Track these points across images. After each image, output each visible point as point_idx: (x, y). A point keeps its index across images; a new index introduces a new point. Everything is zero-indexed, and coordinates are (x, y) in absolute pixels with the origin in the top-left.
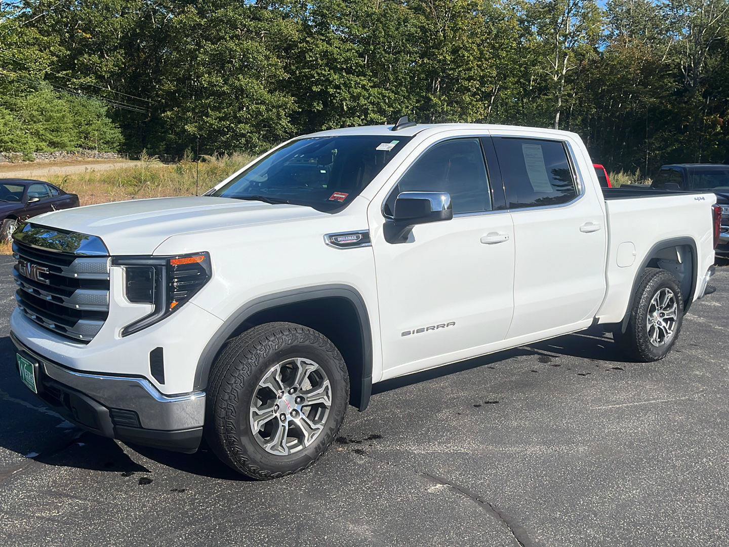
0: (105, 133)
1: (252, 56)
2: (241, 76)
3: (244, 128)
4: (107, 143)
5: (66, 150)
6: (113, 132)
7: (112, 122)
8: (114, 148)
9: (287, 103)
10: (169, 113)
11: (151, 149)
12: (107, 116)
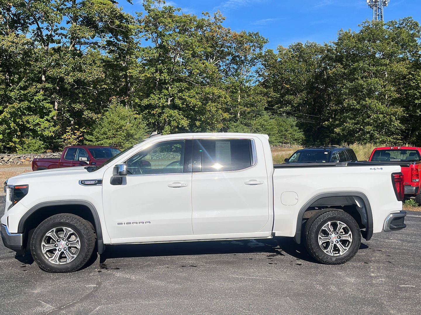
0: (294, 135)
1: (374, 87)
2: (367, 99)
3: (368, 128)
4: (296, 140)
5: (273, 145)
6: (299, 134)
7: (299, 129)
8: (299, 143)
9: (397, 112)
10: (326, 122)
11: (319, 142)
12: (296, 126)
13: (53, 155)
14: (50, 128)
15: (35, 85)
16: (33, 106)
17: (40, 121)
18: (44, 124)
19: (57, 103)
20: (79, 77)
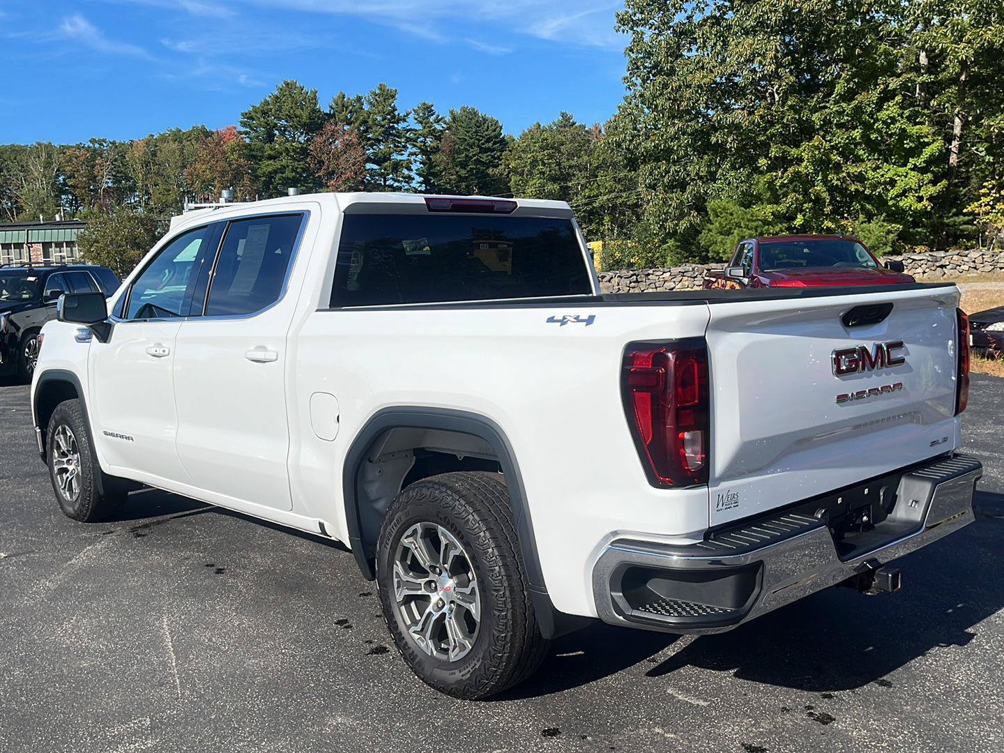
13: (914, 260)
14: (922, 189)
15: (883, 84)
16: (877, 137)
17: (896, 174)
18: (907, 179)
19: (960, 119)
20: (985, 40)
